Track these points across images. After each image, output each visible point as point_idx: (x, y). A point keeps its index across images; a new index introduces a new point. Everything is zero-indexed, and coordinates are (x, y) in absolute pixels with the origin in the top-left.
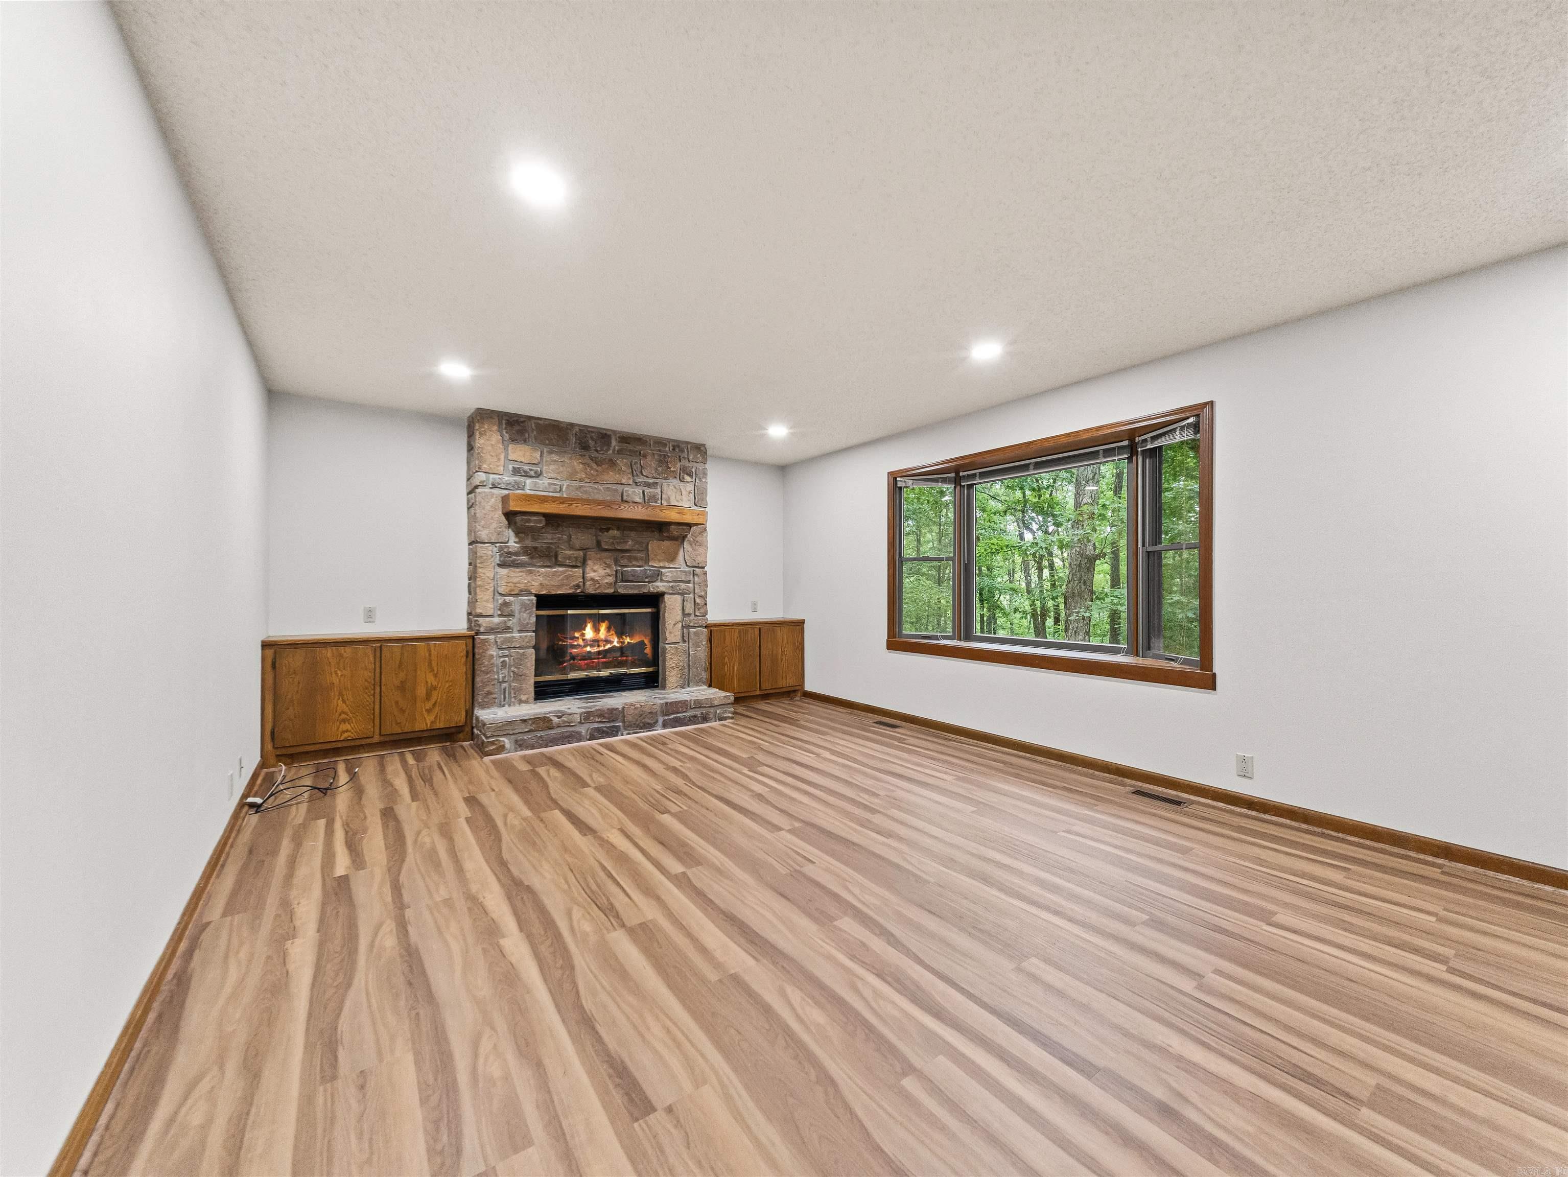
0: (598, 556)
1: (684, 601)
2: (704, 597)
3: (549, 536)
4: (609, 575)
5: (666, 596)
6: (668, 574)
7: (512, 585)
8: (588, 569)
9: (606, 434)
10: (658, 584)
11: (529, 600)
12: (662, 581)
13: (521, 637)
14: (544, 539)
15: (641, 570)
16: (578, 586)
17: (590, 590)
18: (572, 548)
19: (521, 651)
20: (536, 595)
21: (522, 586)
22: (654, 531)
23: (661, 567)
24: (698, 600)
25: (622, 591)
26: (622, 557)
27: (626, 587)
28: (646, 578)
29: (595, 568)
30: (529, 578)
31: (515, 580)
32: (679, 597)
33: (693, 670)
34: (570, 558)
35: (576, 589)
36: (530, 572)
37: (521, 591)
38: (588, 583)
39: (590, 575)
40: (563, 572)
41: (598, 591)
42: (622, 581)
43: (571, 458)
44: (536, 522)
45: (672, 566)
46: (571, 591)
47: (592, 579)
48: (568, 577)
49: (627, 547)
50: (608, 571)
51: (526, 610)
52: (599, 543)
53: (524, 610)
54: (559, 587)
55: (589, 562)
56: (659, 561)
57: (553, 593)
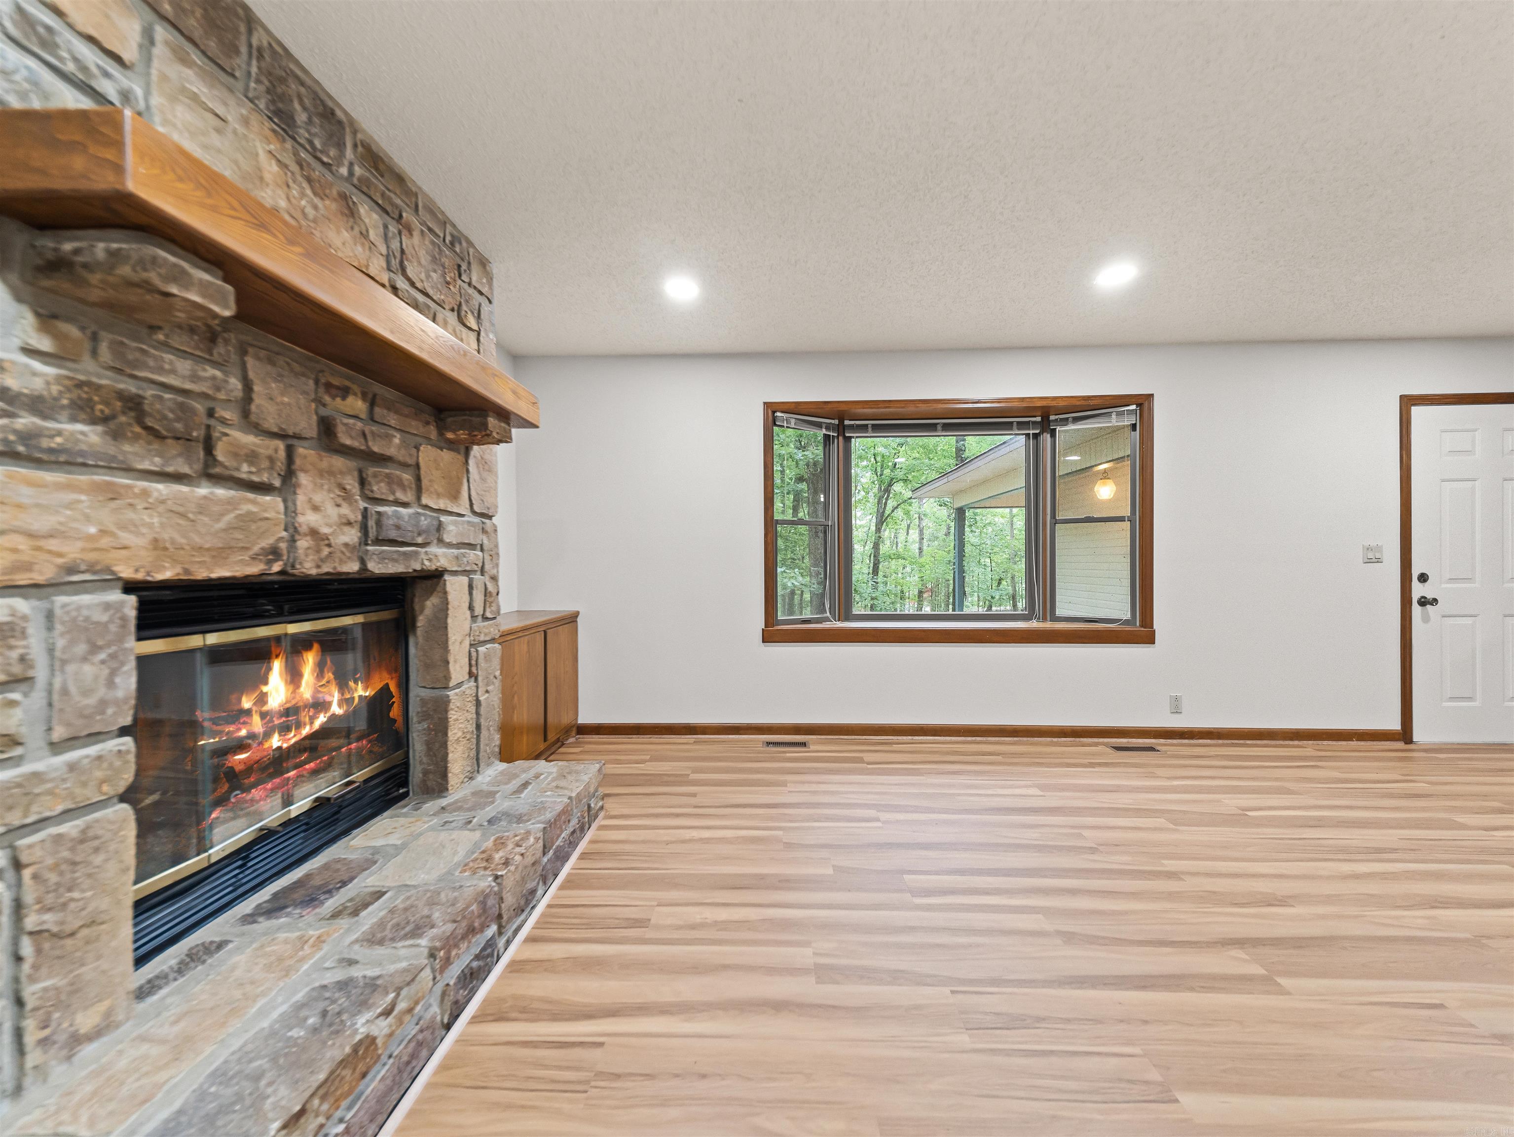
0: (324, 464)
1: (471, 587)
2: (494, 579)
3: (184, 366)
4: (349, 523)
5: (447, 577)
6: (453, 530)
7: (22, 543)
8: (301, 499)
9: (333, 113)
10: (434, 549)
11: (107, 606)
12: (440, 541)
13: (72, 767)
14: (160, 370)
15: (410, 516)
16: (274, 553)
17: (309, 567)
18: (257, 428)
19: (72, 828)
20: (129, 587)
21: (72, 551)
22: (428, 423)
23: (439, 511)
24: (491, 587)
25: (376, 567)
26: (375, 476)
27: (382, 557)
28: (419, 534)
29: (318, 498)
30: (106, 516)
31: (41, 523)
32: (465, 580)
33: (484, 733)
34: (252, 457)
35: (270, 563)
36: (113, 494)
37: (71, 570)
38: (303, 544)
39: (308, 519)
40: (231, 504)
41: (326, 568)
42: (378, 541)
43: (246, 122)
44: (204, 289)
45: (455, 510)
46: (254, 569)
47: (314, 533)
48: (250, 518)
49: (392, 451)
50: (345, 510)
51: (95, 649)
52: (327, 428)
53: (81, 648)
54: (220, 554)
55: (304, 479)
56: (439, 495)
57: (201, 574)
